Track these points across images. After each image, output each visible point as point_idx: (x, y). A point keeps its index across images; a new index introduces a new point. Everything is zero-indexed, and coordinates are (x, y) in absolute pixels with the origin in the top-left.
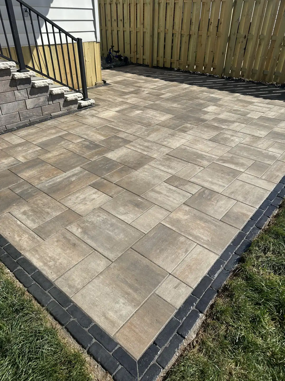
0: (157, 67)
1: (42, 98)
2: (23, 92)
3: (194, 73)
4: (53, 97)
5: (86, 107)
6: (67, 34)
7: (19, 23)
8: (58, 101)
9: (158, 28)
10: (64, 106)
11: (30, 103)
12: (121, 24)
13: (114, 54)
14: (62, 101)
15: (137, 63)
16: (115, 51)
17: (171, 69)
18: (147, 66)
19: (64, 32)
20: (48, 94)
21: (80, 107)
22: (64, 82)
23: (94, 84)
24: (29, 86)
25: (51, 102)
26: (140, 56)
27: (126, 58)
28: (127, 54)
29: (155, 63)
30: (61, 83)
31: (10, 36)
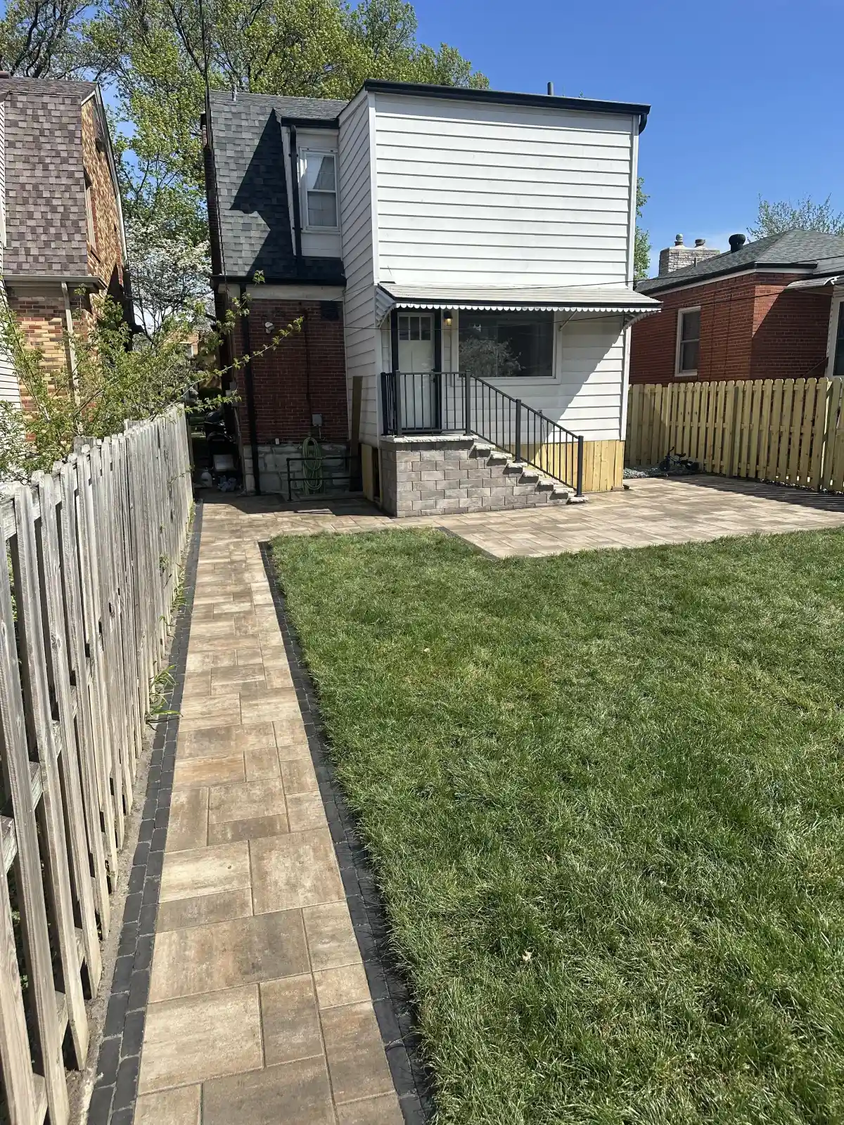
0: (738, 477)
1: (530, 487)
2: (513, 480)
3: (797, 488)
4: (541, 488)
5: (575, 503)
6: (568, 432)
7: (523, 424)
8: (545, 492)
9: (742, 423)
10: (551, 498)
11: (517, 490)
12: (695, 418)
13: (677, 458)
14: (549, 493)
15: (712, 472)
16: (678, 455)
17: (756, 480)
18: (724, 476)
19: (565, 430)
20: (536, 485)
21: (569, 503)
22: (569, 483)
23: (609, 488)
24: (519, 476)
25: (537, 493)
26: (717, 461)
27: (696, 465)
28: (700, 460)
29: (735, 472)
30: (565, 484)
31: (513, 435)
